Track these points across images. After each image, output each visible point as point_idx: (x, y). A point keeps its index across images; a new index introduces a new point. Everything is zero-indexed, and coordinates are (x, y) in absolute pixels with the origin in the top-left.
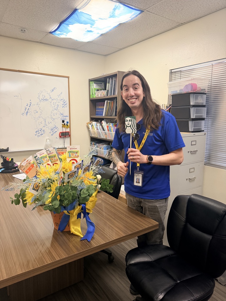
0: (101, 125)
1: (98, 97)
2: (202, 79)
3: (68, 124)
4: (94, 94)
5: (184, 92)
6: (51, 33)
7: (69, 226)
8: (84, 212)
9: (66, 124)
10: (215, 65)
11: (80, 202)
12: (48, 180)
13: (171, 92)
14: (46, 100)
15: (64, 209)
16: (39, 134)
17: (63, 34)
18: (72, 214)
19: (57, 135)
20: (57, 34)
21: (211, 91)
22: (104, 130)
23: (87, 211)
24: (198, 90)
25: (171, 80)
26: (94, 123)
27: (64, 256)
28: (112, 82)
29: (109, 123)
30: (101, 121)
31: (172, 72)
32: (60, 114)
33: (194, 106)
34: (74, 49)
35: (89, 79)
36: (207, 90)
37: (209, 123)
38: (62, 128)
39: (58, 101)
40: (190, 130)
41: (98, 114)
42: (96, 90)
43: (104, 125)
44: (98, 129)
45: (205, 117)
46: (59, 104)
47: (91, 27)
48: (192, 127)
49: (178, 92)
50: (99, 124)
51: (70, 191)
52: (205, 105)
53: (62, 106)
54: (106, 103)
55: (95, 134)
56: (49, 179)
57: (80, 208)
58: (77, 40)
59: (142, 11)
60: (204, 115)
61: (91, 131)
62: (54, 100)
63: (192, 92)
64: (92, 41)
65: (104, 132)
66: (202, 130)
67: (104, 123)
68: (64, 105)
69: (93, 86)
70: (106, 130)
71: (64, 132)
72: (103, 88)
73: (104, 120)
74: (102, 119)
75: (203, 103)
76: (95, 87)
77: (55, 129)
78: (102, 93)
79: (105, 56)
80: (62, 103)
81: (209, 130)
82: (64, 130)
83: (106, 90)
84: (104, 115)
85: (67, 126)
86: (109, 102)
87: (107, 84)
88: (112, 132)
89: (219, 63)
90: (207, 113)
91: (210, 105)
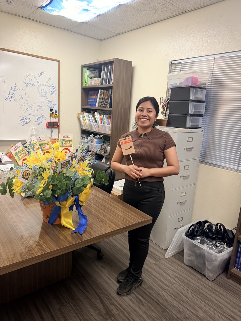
0: (94, 116)
1: (91, 85)
2: (204, 73)
3: (57, 113)
4: (87, 81)
5: (184, 85)
6: (41, 8)
7: (60, 218)
8: (77, 204)
9: (54, 114)
10: (217, 59)
11: (74, 193)
12: (39, 169)
13: (171, 84)
14: (33, 85)
15: (55, 200)
16: (24, 123)
17: (55, 10)
18: (65, 206)
19: (44, 124)
20: (48, 10)
21: (211, 86)
22: (97, 123)
23: (80, 203)
24: (198, 84)
25: (171, 72)
26: (86, 114)
27: (55, 248)
28: (108, 69)
29: (102, 115)
30: (94, 112)
31: (173, 64)
32: (48, 101)
33: (193, 101)
34: (67, 30)
35: (82, 65)
36: (207, 85)
37: (207, 120)
38: (49, 117)
39: (46, 87)
40: (187, 126)
41: (90, 105)
42: (89, 78)
43: (97, 117)
44: (89, 121)
45: (204, 114)
46: (47, 90)
47: (88, 5)
48: (190, 123)
49: (178, 85)
50: (91, 116)
51: (63, 181)
52: (204, 101)
53: (51, 92)
54: (100, 93)
55: (86, 126)
56: (40, 167)
57: (73, 199)
58: (70, 19)
60: (203, 112)
61: (82, 122)
62: (42, 86)
63: (192, 85)
64: (87, 22)
65: (97, 125)
66: (200, 127)
67: (97, 114)
68: (53, 91)
69: (86, 72)
70: (98, 122)
71: (52, 122)
72: (97, 76)
73: (97, 111)
74: (95, 110)
75: (202, 99)
76: (88, 74)
77: (42, 118)
78: (96, 81)
79: (101, 40)
80: (51, 89)
81: (206, 127)
82: (52, 120)
83: (100, 78)
84: (97, 105)
85: (55, 115)
86: (103, 91)
87: (102, 72)
88: (105, 125)
89: (221, 57)
90: (205, 109)
91: (210, 101)
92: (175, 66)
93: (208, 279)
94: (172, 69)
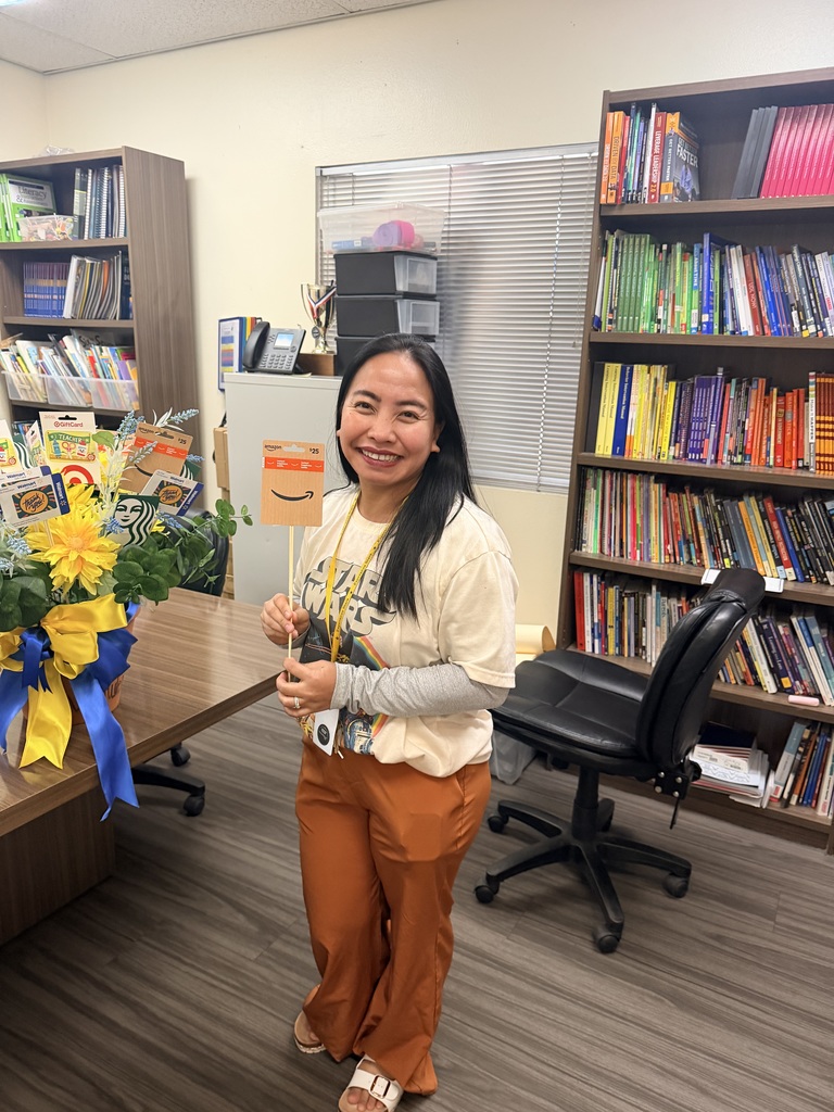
0: (61, 353)
1: (33, 239)
2: (426, 211)
4: (12, 225)
5: (376, 246)
13: (334, 243)
21: (449, 251)
22: (75, 374)
24: (415, 246)
25: (322, 203)
26: (24, 346)
28: (99, 186)
29: (97, 347)
30: (59, 338)
31: (326, 176)
33: (407, 295)
36: (439, 248)
37: (446, 352)
41: (35, 311)
42: (21, 212)
43: (73, 355)
44: (44, 370)
45: (437, 333)
49: (358, 245)
50: (47, 352)
52: (435, 295)
54: (78, 268)
61: (15, 378)
63: (402, 248)
65: (79, 381)
67: (71, 345)
69: (5, 192)
72: (51, 206)
73: (69, 334)
74: (61, 331)
75: (427, 288)
76: (14, 200)
78: (54, 225)
79: (48, 73)
83: (71, 214)
84: (67, 312)
86: (88, 261)
87: (77, 193)
88: (113, 381)
89: (468, 166)
90: (440, 320)
91: (449, 295)
92: (334, 184)
93: (503, 782)
94: (325, 193)
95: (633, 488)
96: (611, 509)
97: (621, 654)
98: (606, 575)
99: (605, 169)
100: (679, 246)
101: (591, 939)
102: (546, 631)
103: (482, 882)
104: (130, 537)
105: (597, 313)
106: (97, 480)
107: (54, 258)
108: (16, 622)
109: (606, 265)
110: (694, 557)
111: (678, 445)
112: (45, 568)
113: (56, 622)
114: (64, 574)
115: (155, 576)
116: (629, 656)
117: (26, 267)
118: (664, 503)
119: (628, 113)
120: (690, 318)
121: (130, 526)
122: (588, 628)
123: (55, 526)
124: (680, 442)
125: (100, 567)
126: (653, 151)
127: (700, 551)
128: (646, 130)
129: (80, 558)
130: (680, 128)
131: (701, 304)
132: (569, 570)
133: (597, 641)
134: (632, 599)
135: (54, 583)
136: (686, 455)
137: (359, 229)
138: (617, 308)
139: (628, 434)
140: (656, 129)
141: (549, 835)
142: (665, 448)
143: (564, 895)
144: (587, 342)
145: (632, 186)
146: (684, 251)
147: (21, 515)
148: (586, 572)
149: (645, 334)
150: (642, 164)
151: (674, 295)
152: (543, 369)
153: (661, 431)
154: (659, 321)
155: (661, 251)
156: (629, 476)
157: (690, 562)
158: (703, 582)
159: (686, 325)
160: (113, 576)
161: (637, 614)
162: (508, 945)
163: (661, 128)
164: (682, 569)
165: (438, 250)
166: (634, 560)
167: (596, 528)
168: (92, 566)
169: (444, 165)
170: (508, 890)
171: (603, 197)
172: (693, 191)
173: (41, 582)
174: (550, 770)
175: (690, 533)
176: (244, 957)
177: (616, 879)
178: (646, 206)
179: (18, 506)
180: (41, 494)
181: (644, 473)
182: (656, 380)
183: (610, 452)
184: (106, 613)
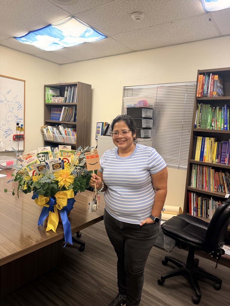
0: (58, 129)
1: (54, 102)
2: (150, 98)
3: (23, 127)
4: (50, 99)
5: (138, 106)
6: (15, 38)
9: (20, 127)
13: (127, 105)
14: (1, 101)
17: (28, 41)
19: (11, 137)
20: (22, 40)
21: (156, 107)
22: (61, 134)
24: (147, 106)
26: (50, 127)
28: (71, 90)
29: (67, 128)
30: (58, 126)
31: (126, 89)
32: (15, 117)
33: (145, 118)
34: (31, 55)
35: (45, 85)
36: (153, 106)
37: (154, 132)
38: (16, 131)
39: (13, 104)
40: (142, 137)
41: (53, 119)
42: (52, 96)
43: (61, 130)
44: (54, 133)
45: (152, 127)
46: (14, 106)
47: (60, 41)
48: (143, 134)
49: (133, 106)
50: (55, 129)
52: (152, 118)
53: (17, 108)
54: (64, 109)
55: (50, 138)
58: (39, 48)
59: (107, 37)
61: (46, 135)
62: (9, 103)
63: (144, 107)
65: (62, 136)
66: (149, 137)
68: (19, 108)
69: (49, 91)
70: (63, 134)
71: (19, 135)
72: (59, 94)
73: (61, 125)
74: (59, 124)
75: (150, 116)
76: (51, 93)
77: (9, 131)
78: (60, 99)
79: (61, 64)
80: (18, 106)
81: (154, 137)
82: (19, 133)
83: (64, 97)
84: (61, 120)
85: (21, 129)
86: (67, 108)
87: (66, 92)
88: (70, 136)
89: (162, 86)
90: (153, 124)
91: (155, 118)
92: (128, 91)
93: (167, 251)
94: (125, 93)
95: (206, 170)
96: (199, 175)
97: (202, 216)
98: (198, 194)
99: (198, 88)
100: (218, 107)
101: (191, 299)
102: (180, 208)
103: (160, 279)
104: (77, 176)
105: (195, 124)
106: (70, 162)
107: (59, 107)
108: (49, 195)
109: (198, 112)
110: (223, 190)
111: (218, 159)
112: (57, 182)
113: (58, 195)
114: (61, 184)
115: (83, 185)
116: (204, 217)
117: (52, 109)
118: (214, 175)
119: (204, 75)
120: (221, 126)
121: (77, 173)
122: (192, 208)
123: (60, 172)
124: (218, 158)
125: (70, 182)
126: (211, 84)
127: (224, 188)
128: (209, 79)
129: (65, 180)
130: (218, 78)
131: (224, 122)
132: (187, 191)
133: (195, 212)
134: (205, 201)
135: (59, 186)
136: (220, 162)
137: (133, 102)
138: (201, 123)
139: (204, 155)
140: (212, 79)
141: (179, 267)
142: (214, 160)
143: (184, 285)
144: (192, 131)
145: (205, 92)
146: (219, 109)
147: (53, 169)
148: (192, 192)
149: (208, 129)
150: (208, 87)
151: (217, 120)
152: (181, 137)
153: (213, 155)
154: (212, 126)
155: (213, 109)
156: (204, 166)
157: (222, 191)
158: (226, 197)
159: (220, 128)
160: (73, 185)
161: (206, 205)
162: (167, 298)
163: (213, 79)
164: (219, 193)
165: (153, 107)
166: (206, 190)
167: (195, 180)
168: (68, 182)
169: (156, 86)
170: (167, 282)
171: (197, 95)
172: (222, 94)
173: (56, 185)
174: (180, 249)
175: (222, 183)
176: (94, 292)
177: (199, 283)
178: (209, 97)
179: (53, 167)
180: (58, 164)
181: (209, 166)
182: (212, 141)
183: (199, 160)
184: (70, 194)
